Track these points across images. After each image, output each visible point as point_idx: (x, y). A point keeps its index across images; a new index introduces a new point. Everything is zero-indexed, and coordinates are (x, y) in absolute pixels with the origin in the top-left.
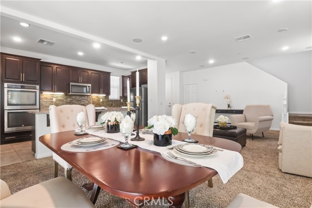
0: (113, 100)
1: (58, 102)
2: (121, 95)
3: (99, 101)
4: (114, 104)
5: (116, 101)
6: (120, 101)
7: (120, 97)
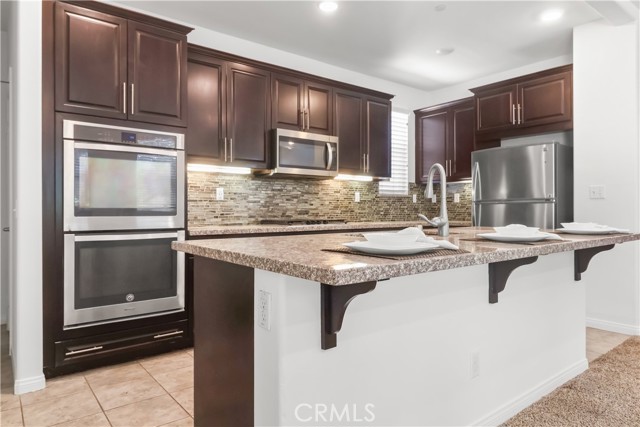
0: (389, 198)
1: (232, 203)
2: (413, 181)
3: (350, 199)
4: (392, 212)
5: (400, 199)
6: (410, 198)
7: (410, 184)
